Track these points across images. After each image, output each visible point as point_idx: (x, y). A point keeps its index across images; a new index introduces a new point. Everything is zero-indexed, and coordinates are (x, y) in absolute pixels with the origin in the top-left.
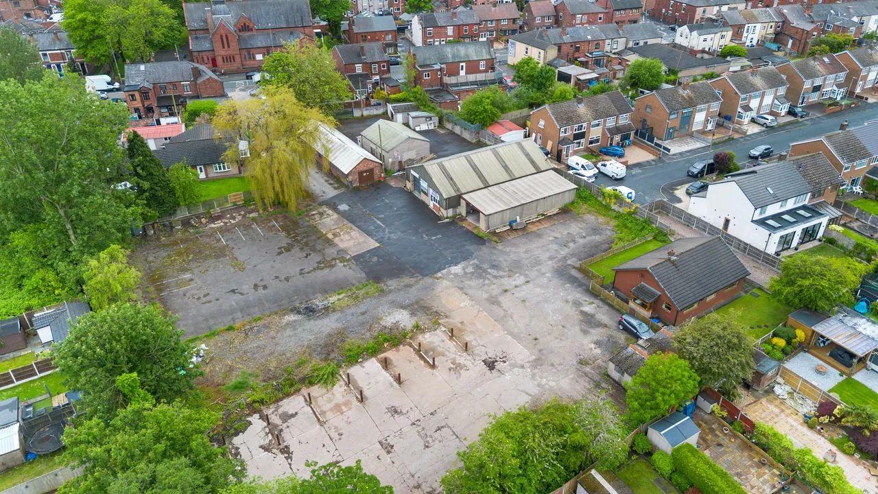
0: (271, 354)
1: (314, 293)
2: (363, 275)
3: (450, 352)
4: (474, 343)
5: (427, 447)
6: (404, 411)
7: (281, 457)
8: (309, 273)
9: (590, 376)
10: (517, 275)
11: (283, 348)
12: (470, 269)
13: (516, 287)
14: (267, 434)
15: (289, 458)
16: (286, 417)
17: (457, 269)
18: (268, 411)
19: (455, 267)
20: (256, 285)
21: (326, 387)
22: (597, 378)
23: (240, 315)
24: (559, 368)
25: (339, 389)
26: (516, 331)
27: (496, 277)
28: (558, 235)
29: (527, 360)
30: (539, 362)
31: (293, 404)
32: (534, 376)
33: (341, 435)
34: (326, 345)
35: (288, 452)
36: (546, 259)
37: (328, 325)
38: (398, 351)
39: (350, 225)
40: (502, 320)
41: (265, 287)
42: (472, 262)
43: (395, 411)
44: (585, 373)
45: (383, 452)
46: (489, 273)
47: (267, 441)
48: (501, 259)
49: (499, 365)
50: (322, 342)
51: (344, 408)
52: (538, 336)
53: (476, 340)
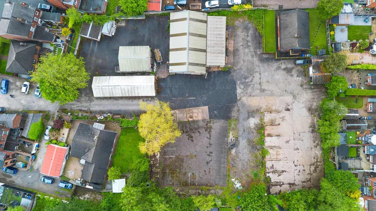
0: (247, 163)
1: (224, 140)
2: (223, 121)
3: (276, 117)
4: (277, 108)
5: (303, 140)
6: (289, 140)
7: (284, 173)
8: (210, 136)
9: (307, 88)
10: (255, 74)
11: (247, 159)
12: (242, 87)
13: (260, 79)
14: (275, 174)
15: (285, 172)
16: (272, 167)
17: (239, 91)
18: (268, 171)
19: (238, 90)
20: (208, 155)
21: (268, 154)
22: (309, 87)
23: (222, 165)
24: (300, 93)
25: (271, 151)
26: (279, 94)
27: (251, 81)
28: (241, 44)
29: (292, 99)
30: (294, 96)
31: (268, 164)
32: (298, 102)
33: (286, 157)
34: (253, 147)
35: (284, 171)
36: (252, 59)
37: (243, 143)
38: (267, 130)
39: (187, 109)
40: (272, 94)
41: (211, 153)
42: (238, 83)
43: (287, 142)
44: (306, 88)
45: (298, 151)
46: (248, 82)
47: (277, 175)
48: (243, 73)
49: (289, 107)
50: (250, 148)
51: (279, 153)
52: (285, 89)
53: (276, 107)
